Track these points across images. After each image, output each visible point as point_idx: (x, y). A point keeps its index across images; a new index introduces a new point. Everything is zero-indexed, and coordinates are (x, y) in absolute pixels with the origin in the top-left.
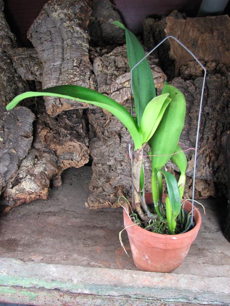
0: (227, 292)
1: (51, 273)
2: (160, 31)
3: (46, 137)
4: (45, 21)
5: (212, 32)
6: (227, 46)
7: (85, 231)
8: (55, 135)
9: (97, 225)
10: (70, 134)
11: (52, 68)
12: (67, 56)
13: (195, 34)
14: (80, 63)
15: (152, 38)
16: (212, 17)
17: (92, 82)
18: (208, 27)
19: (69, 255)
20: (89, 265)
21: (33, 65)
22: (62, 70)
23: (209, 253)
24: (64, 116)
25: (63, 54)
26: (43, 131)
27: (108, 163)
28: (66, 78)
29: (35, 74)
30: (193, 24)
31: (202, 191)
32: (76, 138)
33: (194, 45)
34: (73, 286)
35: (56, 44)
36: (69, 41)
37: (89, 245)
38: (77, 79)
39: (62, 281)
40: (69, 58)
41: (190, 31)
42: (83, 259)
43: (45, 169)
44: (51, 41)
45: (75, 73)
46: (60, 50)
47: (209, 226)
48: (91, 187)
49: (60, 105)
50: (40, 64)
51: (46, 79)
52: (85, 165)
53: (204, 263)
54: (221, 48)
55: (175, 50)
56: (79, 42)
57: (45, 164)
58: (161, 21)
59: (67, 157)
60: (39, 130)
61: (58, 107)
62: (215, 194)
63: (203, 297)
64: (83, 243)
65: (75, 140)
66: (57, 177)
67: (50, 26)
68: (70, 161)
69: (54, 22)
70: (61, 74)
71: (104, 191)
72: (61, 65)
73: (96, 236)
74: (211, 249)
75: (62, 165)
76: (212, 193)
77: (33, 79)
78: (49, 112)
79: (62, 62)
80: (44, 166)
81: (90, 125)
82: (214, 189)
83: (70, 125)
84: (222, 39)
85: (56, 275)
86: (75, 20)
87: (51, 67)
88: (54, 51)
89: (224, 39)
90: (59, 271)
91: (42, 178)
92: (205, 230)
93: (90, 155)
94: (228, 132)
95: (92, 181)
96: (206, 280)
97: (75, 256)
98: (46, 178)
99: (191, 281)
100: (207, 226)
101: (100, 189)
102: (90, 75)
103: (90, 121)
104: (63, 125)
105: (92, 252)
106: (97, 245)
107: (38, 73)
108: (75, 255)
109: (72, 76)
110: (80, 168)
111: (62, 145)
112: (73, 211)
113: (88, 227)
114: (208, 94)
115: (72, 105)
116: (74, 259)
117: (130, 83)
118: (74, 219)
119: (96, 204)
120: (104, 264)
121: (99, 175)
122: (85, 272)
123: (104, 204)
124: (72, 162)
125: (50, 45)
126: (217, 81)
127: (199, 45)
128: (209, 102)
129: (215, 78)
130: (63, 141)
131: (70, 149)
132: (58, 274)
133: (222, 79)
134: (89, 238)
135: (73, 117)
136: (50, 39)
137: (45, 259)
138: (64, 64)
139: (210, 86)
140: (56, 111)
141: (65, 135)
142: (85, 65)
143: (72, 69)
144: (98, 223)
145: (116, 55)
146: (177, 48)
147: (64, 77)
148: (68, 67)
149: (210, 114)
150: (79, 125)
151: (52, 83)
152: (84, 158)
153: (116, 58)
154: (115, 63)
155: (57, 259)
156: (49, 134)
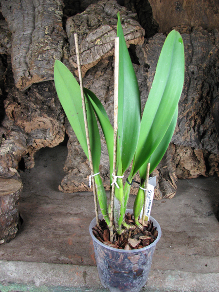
1: (9, 273)
3: (14, 113)
6: (215, 8)
7: (56, 219)
8: (24, 111)
9: (71, 212)
10: (40, 109)
11: (22, 37)
12: (38, 24)
14: (53, 31)
15: (133, 7)
17: (65, 52)
19: (35, 248)
20: (57, 262)
21: (3, 37)
22: (33, 39)
23: (201, 242)
24: (35, 90)
25: (34, 23)
26: (9, 106)
28: (36, 47)
29: (5, 47)
31: (191, 169)
32: (46, 113)
33: (178, 8)
34: (34, 288)
35: (26, 12)
36: (40, 8)
37: (60, 235)
38: (48, 47)
39: (22, 283)
40: (40, 26)
42: (51, 252)
43: (13, 149)
44: (21, 9)
45: (46, 41)
46: (31, 18)
47: (200, 209)
48: (65, 168)
49: (30, 77)
50: (10, 35)
51: (14, 49)
52: (60, 144)
53: (196, 254)
54: (208, 10)
55: (157, 14)
56: (51, 9)
57: (13, 143)
59: (40, 135)
60: (6, 105)
61: (28, 80)
62: (206, 172)
64: (53, 234)
65: (46, 115)
66: (29, 158)
68: (43, 140)
70: (31, 43)
71: (80, 172)
72: (31, 34)
73: (68, 225)
74: (203, 237)
75: (34, 145)
76: (203, 171)
77: (4, 53)
78: (18, 85)
79: (33, 30)
80: (11, 145)
82: (205, 166)
83: (41, 100)
84: (209, 1)
85: (14, 276)
87: (20, 36)
88: (24, 18)
90: (19, 270)
91: (8, 160)
92: (196, 214)
93: (65, 133)
95: (67, 161)
96: (198, 277)
97: (43, 249)
98: (13, 160)
99: (180, 279)
100: (198, 209)
101: (75, 170)
102: (64, 44)
104: (33, 99)
105: (63, 244)
106: (69, 235)
107: (8, 46)
109: (42, 45)
110: (54, 147)
111: (30, 121)
112: (45, 196)
113: (60, 214)
114: (193, 52)
115: (43, 77)
116: (41, 253)
117: (102, 39)
118: (45, 205)
119: (71, 188)
120: (76, 259)
121: (75, 155)
122: (51, 270)
123: (80, 186)
124: (45, 140)
125: (20, 13)
126: (203, 37)
127: (184, 8)
128: (194, 60)
129: (201, 35)
130: (32, 116)
131: (39, 125)
132: (17, 274)
133: (208, 35)
134: (60, 227)
135: (45, 91)
136: (20, 7)
137: (6, 254)
138: (35, 32)
139: (195, 43)
140: (26, 84)
141: (34, 110)
142: (58, 33)
143: (43, 37)
144: (72, 209)
145: (89, 13)
146: (159, 12)
147: (34, 46)
148: (38, 35)
149: (195, 73)
150: (51, 99)
151: (21, 54)
152: (58, 136)
153: (89, 16)
154: (88, 21)
155: (20, 254)
156: (16, 110)
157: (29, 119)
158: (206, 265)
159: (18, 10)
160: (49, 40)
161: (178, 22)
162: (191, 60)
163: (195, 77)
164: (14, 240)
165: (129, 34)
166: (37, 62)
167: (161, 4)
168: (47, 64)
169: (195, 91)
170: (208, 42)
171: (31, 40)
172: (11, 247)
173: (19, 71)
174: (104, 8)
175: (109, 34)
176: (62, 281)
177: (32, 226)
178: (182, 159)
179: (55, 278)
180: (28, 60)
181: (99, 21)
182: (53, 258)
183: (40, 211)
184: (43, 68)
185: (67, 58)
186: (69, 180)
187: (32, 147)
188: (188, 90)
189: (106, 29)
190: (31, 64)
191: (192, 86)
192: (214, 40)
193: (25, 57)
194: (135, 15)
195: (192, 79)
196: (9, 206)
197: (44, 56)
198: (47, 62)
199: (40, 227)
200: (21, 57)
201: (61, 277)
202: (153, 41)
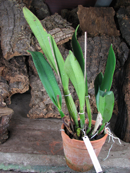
0: (124, 167)
1: (8, 159)
2: (71, 16)
3: (3, 72)
4: (3, 3)
5: (103, 17)
6: (111, 25)
7: (28, 132)
8: (9, 71)
9: (36, 128)
10: (19, 70)
11: (8, 30)
12: (17, 24)
13: (94, 17)
14: (25, 29)
16: (104, 8)
17: (32, 40)
18: (102, 13)
19: (19, 147)
20: (33, 153)
22: (14, 32)
24: (14, 60)
25: (15, 23)
26: (1, 68)
27: (42, 90)
28: (17, 36)
30: (93, 11)
33: (93, 23)
35: (10, 17)
36: (18, 15)
37: (31, 140)
38: (23, 37)
39: (16, 164)
40: (18, 25)
41: (91, 15)
42: (28, 149)
43: (2, 92)
44: (7, 14)
45: (22, 34)
46: (13, 20)
48: (30, 105)
49: (13, 53)
51: (3, 36)
52: (27, 91)
53: (106, 150)
54: (108, 26)
58: (72, 11)
59: (15, 86)
61: (11, 54)
63: (109, 171)
64: (27, 140)
65: (22, 74)
66: (8, 99)
67: (6, 6)
68: (17, 89)
69: (9, 4)
70: (13, 34)
71: (40, 107)
72: (13, 29)
73: (35, 135)
75: (12, 91)
78: (5, 56)
79: (14, 27)
80: (1, 90)
81: (29, 67)
83: (18, 66)
84: (109, 21)
86: (22, 4)
88: (9, 21)
89: (110, 21)
90: (13, 157)
93: (29, 86)
94: (120, 69)
95: (31, 101)
98: (2, 98)
101: (37, 106)
102: (32, 36)
103: (30, 65)
104: (13, 65)
105: (34, 145)
106: (37, 140)
108: (23, 147)
109: (21, 36)
110: (23, 93)
111: (14, 77)
112: (19, 120)
113: (29, 129)
114: (101, 46)
115: (20, 53)
116: (23, 150)
117: (55, 35)
118: (20, 124)
119: (35, 115)
120: (43, 152)
121: (36, 98)
122: (32, 157)
123: (40, 115)
124: (18, 89)
125: (6, 17)
126: (107, 39)
127: (96, 24)
128: (102, 51)
129: (106, 38)
130: (14, 74)
131: (18, 79)
132: (12, 159)
133: (109, 38)
134: (31, 136)
135: (20, 61)
136: (6, 13)
137: (2, 150)
138: (16, 28)
139: (102, 42)
140: (10, 56)
141: (15, 71)
142: (28, 30)
143: (21, 31)
144: (36, 127)
145: (46, 21)
146: (83, 24)
147: (15, 36)
148: (18, 30)
149: (102, 57)
150: (24, 66)
151: (7, 39)
152: (26, 87)
153: (47, 22)
154: (46, 25)
155: (10, 150)
156: (5, 70)
157: (13, 75)
158: (112, 155)
159: (6, 15)
160: (24, 33)
161: (92, 31)
162: (100, 51)
163: (103, 59)
164: (6, 143)
165: (69, 34)
166: (17, 44)
167: (84, 20)
168: (23, 46)
169: (102, 66)
170: (109, 42)
171: (13, 32)
172: (5, 146)
173: (6, 49)
174: (54, 19)
175: (59, 33)
176: (39, 162)
177: (15, 135)
178: (94, 103)
179: (35, 161)
180: (12, 43)
181: (52, 25)
182: (30, 152)
183: (18, 128)
184: (21, 48)
185: (33, 44)
186: (33, 111)
187: (10, 93)
188: (99, 66)
189: (58, 30)
190: (14, 45)
191: (101, 64)
192: (112, 41)
193: (10, 41)
194: (71, 24)
195: (101, 60)
196: (6, 122)
197: (21, 41)
198: (23, 45)
199: (19, 136)
200: (7, 41)
201: (38, 160)
202: (81, 39)
